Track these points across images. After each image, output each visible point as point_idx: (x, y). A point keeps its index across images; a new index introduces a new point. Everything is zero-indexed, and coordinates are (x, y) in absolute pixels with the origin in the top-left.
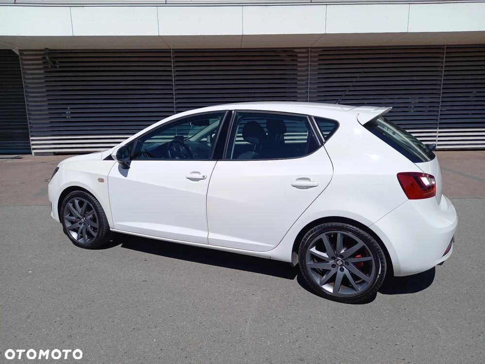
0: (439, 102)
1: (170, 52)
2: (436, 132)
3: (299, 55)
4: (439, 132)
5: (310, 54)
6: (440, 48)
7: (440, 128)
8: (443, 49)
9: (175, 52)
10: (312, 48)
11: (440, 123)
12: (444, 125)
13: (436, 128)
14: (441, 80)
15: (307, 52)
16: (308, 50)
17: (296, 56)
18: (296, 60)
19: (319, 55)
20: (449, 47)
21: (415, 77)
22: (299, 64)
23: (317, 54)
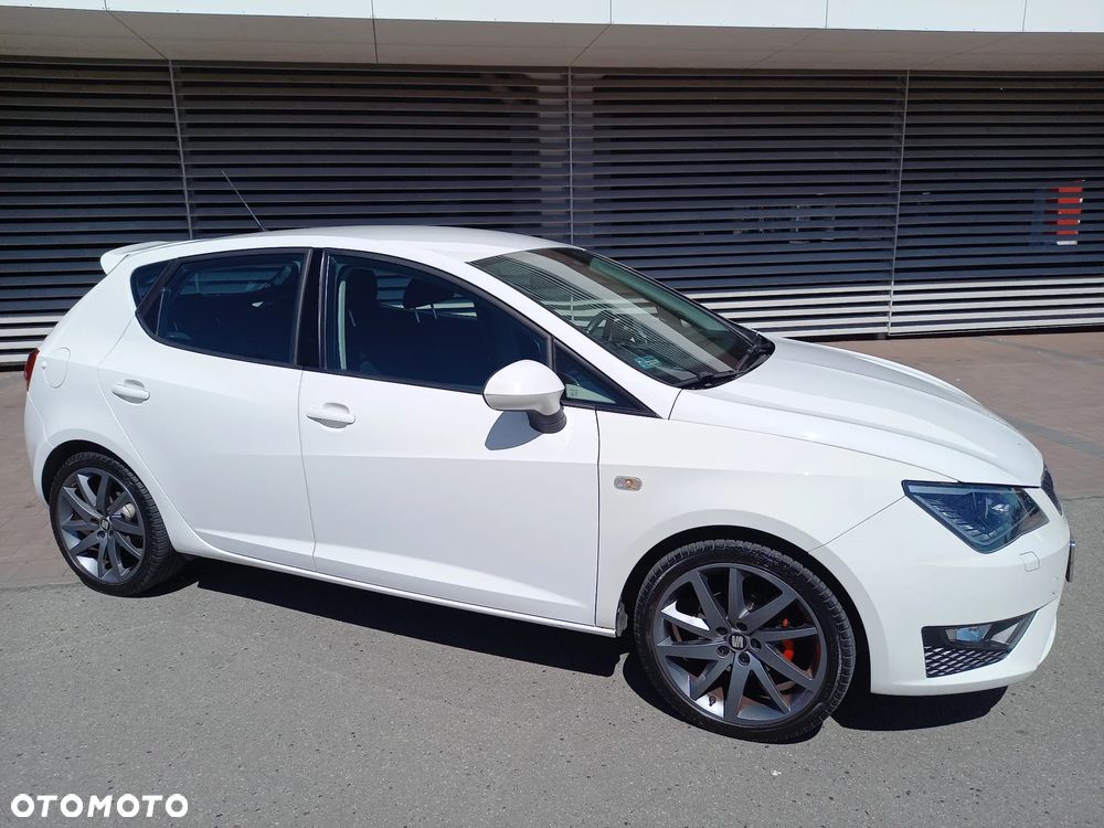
0: (893, 217)
1: (167, 69)
2: (887, 292)
3: (542, 88)
4: (896, 293)
5: (570, 86)
6: (894, 79)
7: (897, 282)
8: (903, 79)
9: (185, 71)
10: (575, 69)
11: (897, 271)
12: (907, 274)
13: (887, 283)
14: (897, 161)
15: (564, 81)
16: (566, 74)
17: (534, 90)
18: (535, 103)
19: (596, 90)
20: (918, 76)
21: (836, 153)
22: (543, 114)
23: (590, 88)
